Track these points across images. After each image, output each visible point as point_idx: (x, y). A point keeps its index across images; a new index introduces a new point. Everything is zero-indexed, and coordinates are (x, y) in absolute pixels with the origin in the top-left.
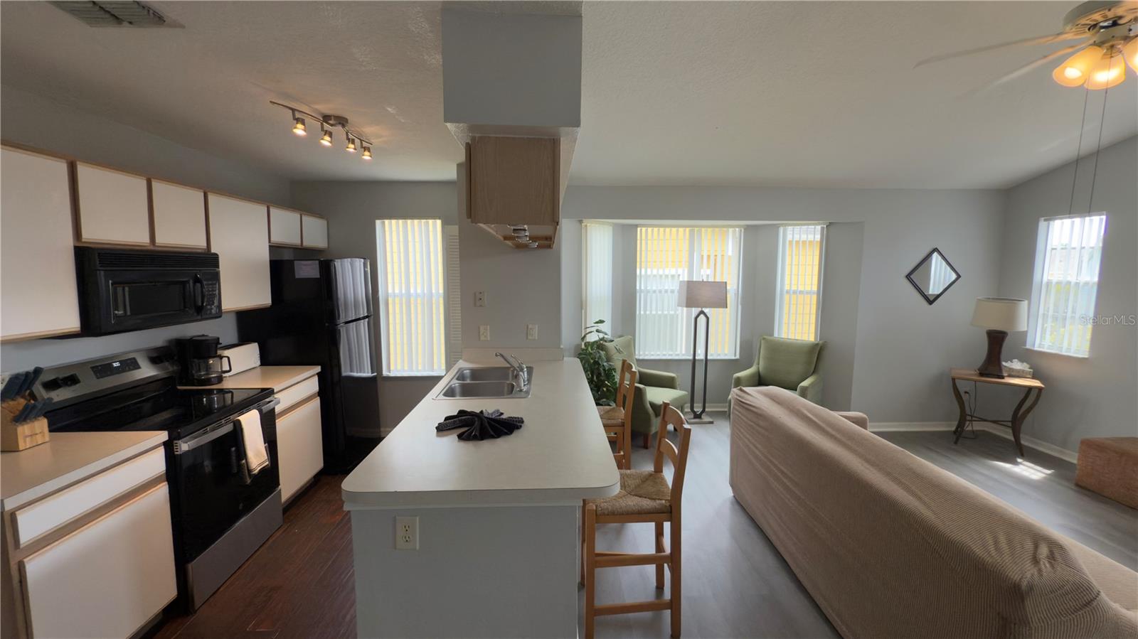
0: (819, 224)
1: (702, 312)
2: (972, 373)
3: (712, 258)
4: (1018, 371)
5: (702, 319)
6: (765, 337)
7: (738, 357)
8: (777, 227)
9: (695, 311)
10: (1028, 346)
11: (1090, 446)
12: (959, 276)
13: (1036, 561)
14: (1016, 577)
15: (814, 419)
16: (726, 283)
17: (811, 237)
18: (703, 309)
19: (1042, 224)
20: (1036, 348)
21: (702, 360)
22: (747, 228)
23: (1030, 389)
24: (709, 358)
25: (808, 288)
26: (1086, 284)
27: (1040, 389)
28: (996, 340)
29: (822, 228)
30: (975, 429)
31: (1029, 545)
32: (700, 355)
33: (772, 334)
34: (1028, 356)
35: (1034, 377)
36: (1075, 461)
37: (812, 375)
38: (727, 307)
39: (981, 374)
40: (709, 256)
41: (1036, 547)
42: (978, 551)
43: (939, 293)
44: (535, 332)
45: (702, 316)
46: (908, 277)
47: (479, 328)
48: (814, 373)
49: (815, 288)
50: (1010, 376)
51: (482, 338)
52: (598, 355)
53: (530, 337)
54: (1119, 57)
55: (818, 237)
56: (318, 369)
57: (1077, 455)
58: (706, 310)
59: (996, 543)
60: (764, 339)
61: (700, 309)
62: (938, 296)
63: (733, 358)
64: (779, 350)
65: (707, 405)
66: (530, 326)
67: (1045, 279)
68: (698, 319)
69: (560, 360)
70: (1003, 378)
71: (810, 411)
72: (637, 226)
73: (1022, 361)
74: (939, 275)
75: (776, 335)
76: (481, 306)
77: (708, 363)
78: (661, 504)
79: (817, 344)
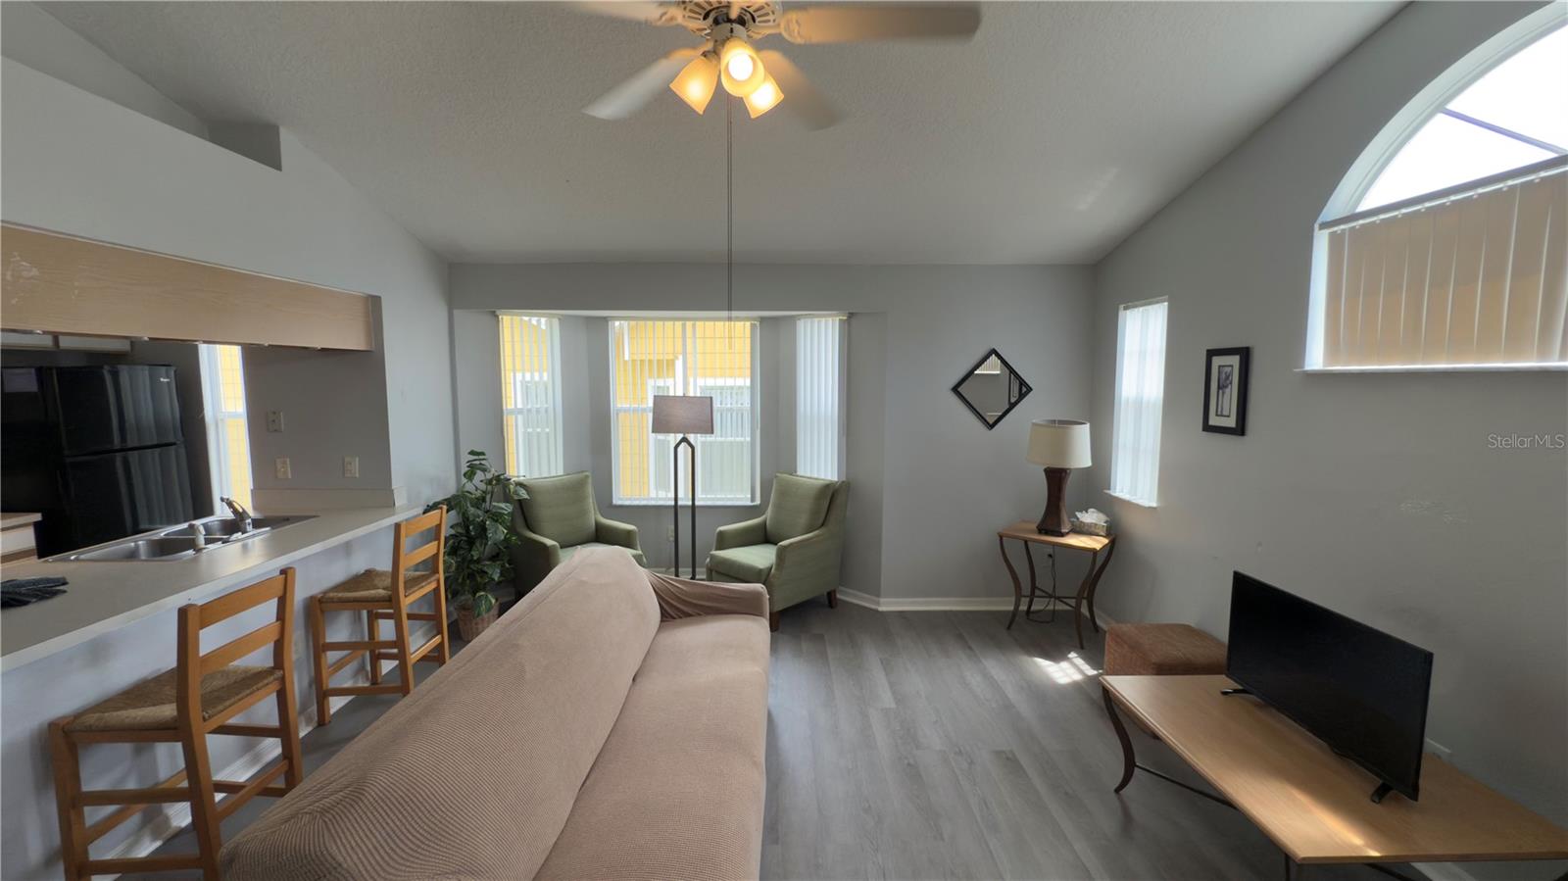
0: (837, 315)
1: (684, 440)
2: (1028, 529)
4: (1090, 525)
5: (684, 448)
6: (778, 475)
7: (756, 502)
8: (793, 319)
9: (673, 438)
10: (1112, 490)
16: (711, 398)
18: (688, 436)
19: (1122, 313)
20: (1119, 497)
21: (684, 507)
23: (1086, 551)
24: (697, 503)
26: (1150, 401)
28: (1056, 481)
29: (841, 321)
30: (1056, 608)
32: (684, 499)
33: (793, 471)
34: (1107, 504)
37: (818, 528)
38: (712, 433)
39: (1043, 529)
43: (1000, 413)
44: (355, 467)
45: (684, 444)
46: (955, 389)
47: (275, 462)
48: (822, 525)
49: (836, 406)
50: (1072, 533)
51: (280, 475)
53: (348, 475)
56: (37, 517)
58: (691, 437)
60: (776, 477)
61: (680, 436)
62: (999, 419)
63: (749, 503)
66: (347, 459)
67: (1123, 396)
68: (690, 450)
69: (390, 507)
70: (1062, 535)
72: (605, 319)
73: (1100, 511)
75: (800, 472)
76: (276, 431)
77: (697, 510)
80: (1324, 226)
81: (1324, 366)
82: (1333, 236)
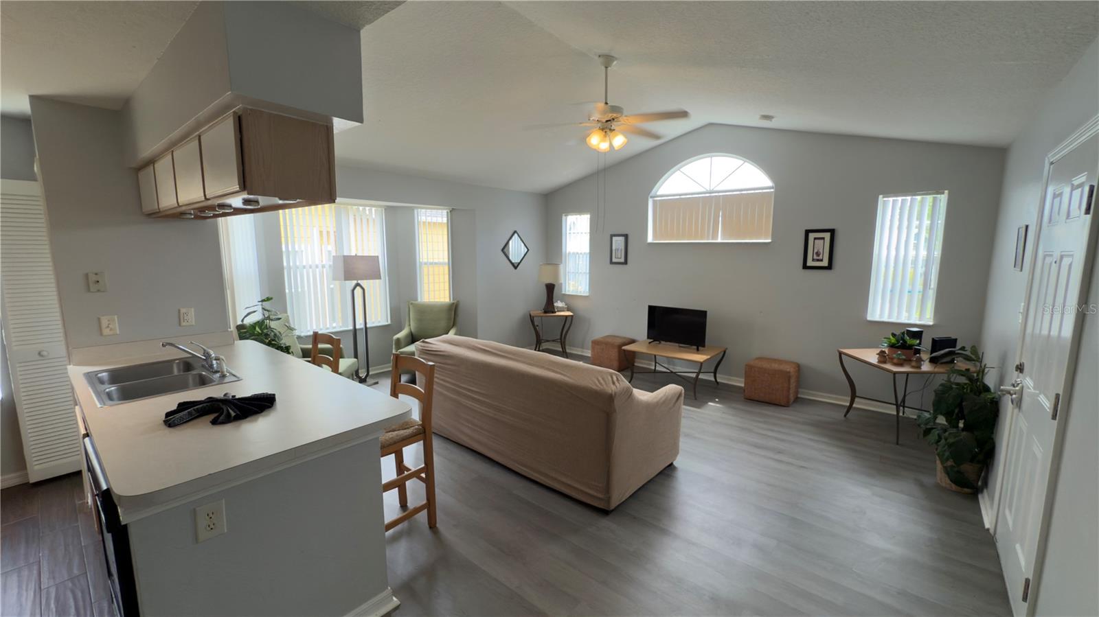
0: (444, 209)
1: (359, 284)
2: (539, 312)
3: (325, 234)
4: (561, 308)
5: (358, 291)
6: (412, 302)
7: (389, 322)
9: (351, 284)
10: (563, 293)
11: (596, 343)
12: (528, 250)
13: (614, 383)
14: (610, 392)
15: (490, 350)
16: (376, 257)
17: (440, 220)
18: (359, 282)
19: (564, 218)
20: (567, 293)
21: (361, 329)
22: (388, 209)
23: (566, 317)
24: (368, 326)
25: (441, 261)
26: (585, 253)
27: (572, 316)
28: (550, 288)
29: (447, 212)
31: (610, 378)
32: (360, 325)
33: (417, 300)
34: (564, 297)
35: (568, 310)
36: (590, 355)
37: (452, 327)
38: (380, 278)
39: (545, 312)
40: (328, 232)
41: (612, 378)
42: (594, 387)
43: (519, 261)
44: (191, 316)
45: (358, 288)
46: (503, 250)
47: (99, 319)
48: (454, 325)
49: (446, 260)
50: (558, 311)
51: (106, 332)
52: (273, 334)
53: (184, 324)
54: (608, 138)
55: (445, 220)
57: (590, 351)
58: (363, 283)
59: (599, 381)
60: (412, 304)
61: (354, 282)
62: (519, 263)
63: (387, 324)
64: (425, 311)
65: (370, 369)
66: (183, 311)
67: (567, 252)
68: (355, 291)
69: (230, 345)
70: (555, 312)
71: (483, 345)
73: (562, 302)
74: (517, 249)
75: (419, 300)
76: (99, 291)
77: (368, 330)
78: (416, 429)
79: (453, 303)
80: (651, 197)
81: (653, 240)
82: (654, 200)
